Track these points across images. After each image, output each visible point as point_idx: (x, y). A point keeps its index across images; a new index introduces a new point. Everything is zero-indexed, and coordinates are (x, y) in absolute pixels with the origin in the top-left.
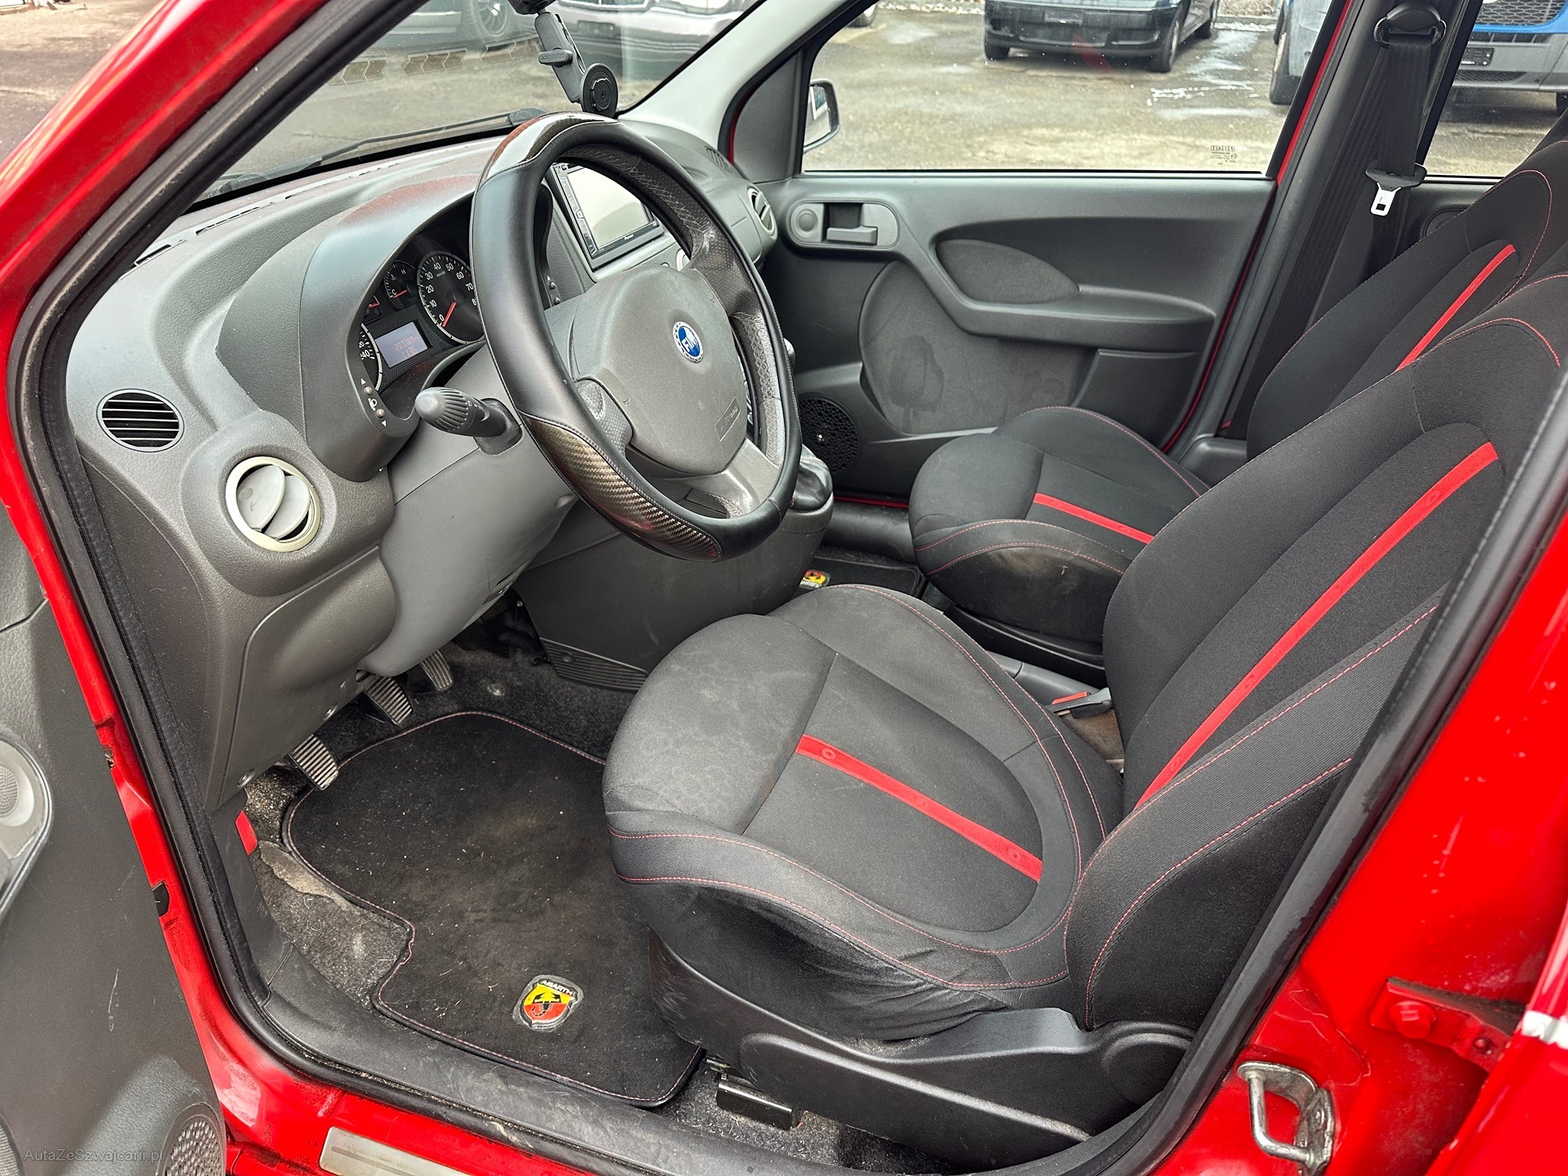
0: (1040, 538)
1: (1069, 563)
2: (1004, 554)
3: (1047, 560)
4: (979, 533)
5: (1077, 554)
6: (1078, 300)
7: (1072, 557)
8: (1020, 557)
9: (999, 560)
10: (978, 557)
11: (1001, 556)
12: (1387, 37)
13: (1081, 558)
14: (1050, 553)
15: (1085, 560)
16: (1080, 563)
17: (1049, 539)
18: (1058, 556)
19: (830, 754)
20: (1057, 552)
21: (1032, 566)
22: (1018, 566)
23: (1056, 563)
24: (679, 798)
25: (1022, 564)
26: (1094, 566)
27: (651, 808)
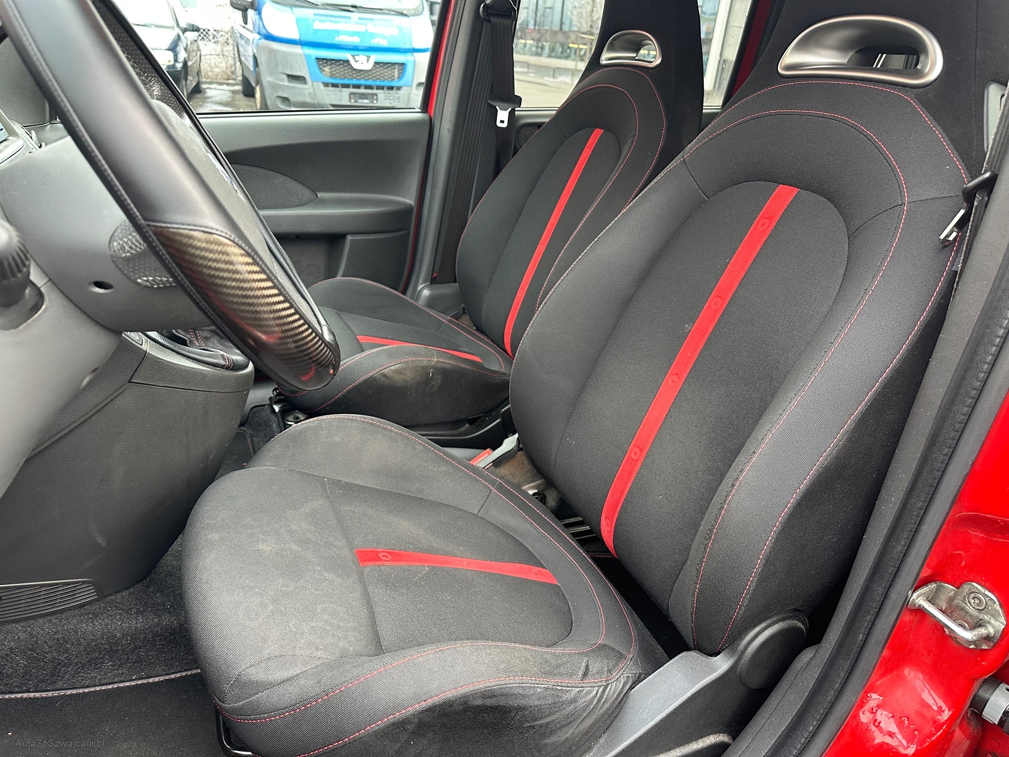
0: (408, 355)
1: (433, 367)
2: (387, 373)
3: (418, 368)
4: (360, 363)
5: (436, 360)
6: (324, 203)
7: (434, 363)
8: (399, 372)
9: (383, 379)
10: (366, 382)
11: (384, 375)
12: (488, 15)
13: (439, 362)
14: (419, 364)
15: (442, 362)
16: (440, 365)
17: (415, 354)
18: (425, 363)
19: (387, 556)
20: (424, 361)
21: (409, 376)
22: (399, 378)
23: (425, 369)
24: (317, 648)
25: (401, 377)
26: (450, 366)
27: (299, 672)
